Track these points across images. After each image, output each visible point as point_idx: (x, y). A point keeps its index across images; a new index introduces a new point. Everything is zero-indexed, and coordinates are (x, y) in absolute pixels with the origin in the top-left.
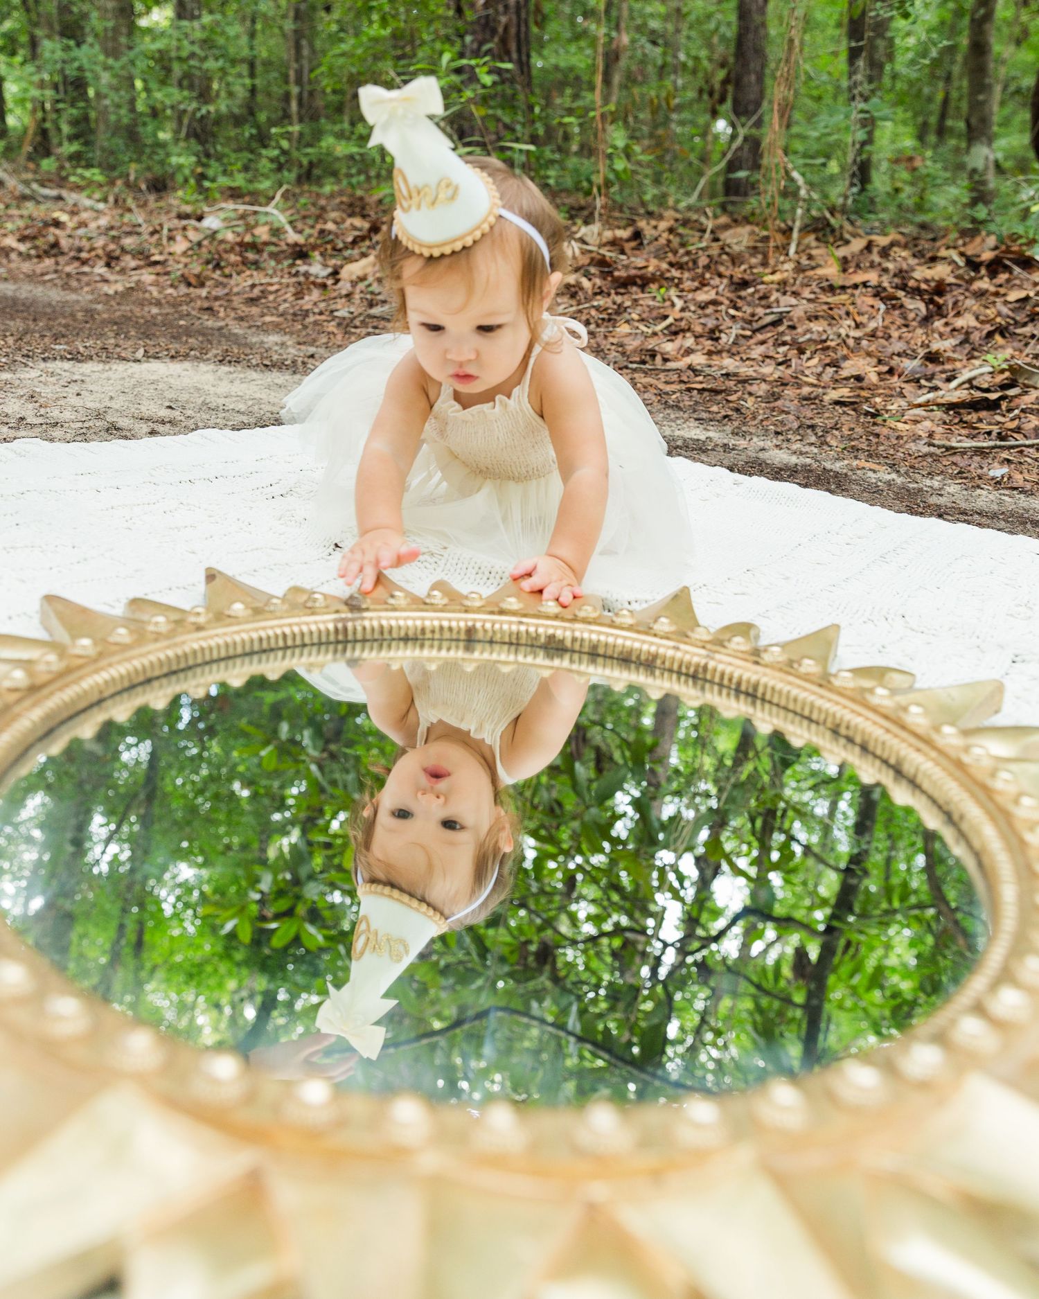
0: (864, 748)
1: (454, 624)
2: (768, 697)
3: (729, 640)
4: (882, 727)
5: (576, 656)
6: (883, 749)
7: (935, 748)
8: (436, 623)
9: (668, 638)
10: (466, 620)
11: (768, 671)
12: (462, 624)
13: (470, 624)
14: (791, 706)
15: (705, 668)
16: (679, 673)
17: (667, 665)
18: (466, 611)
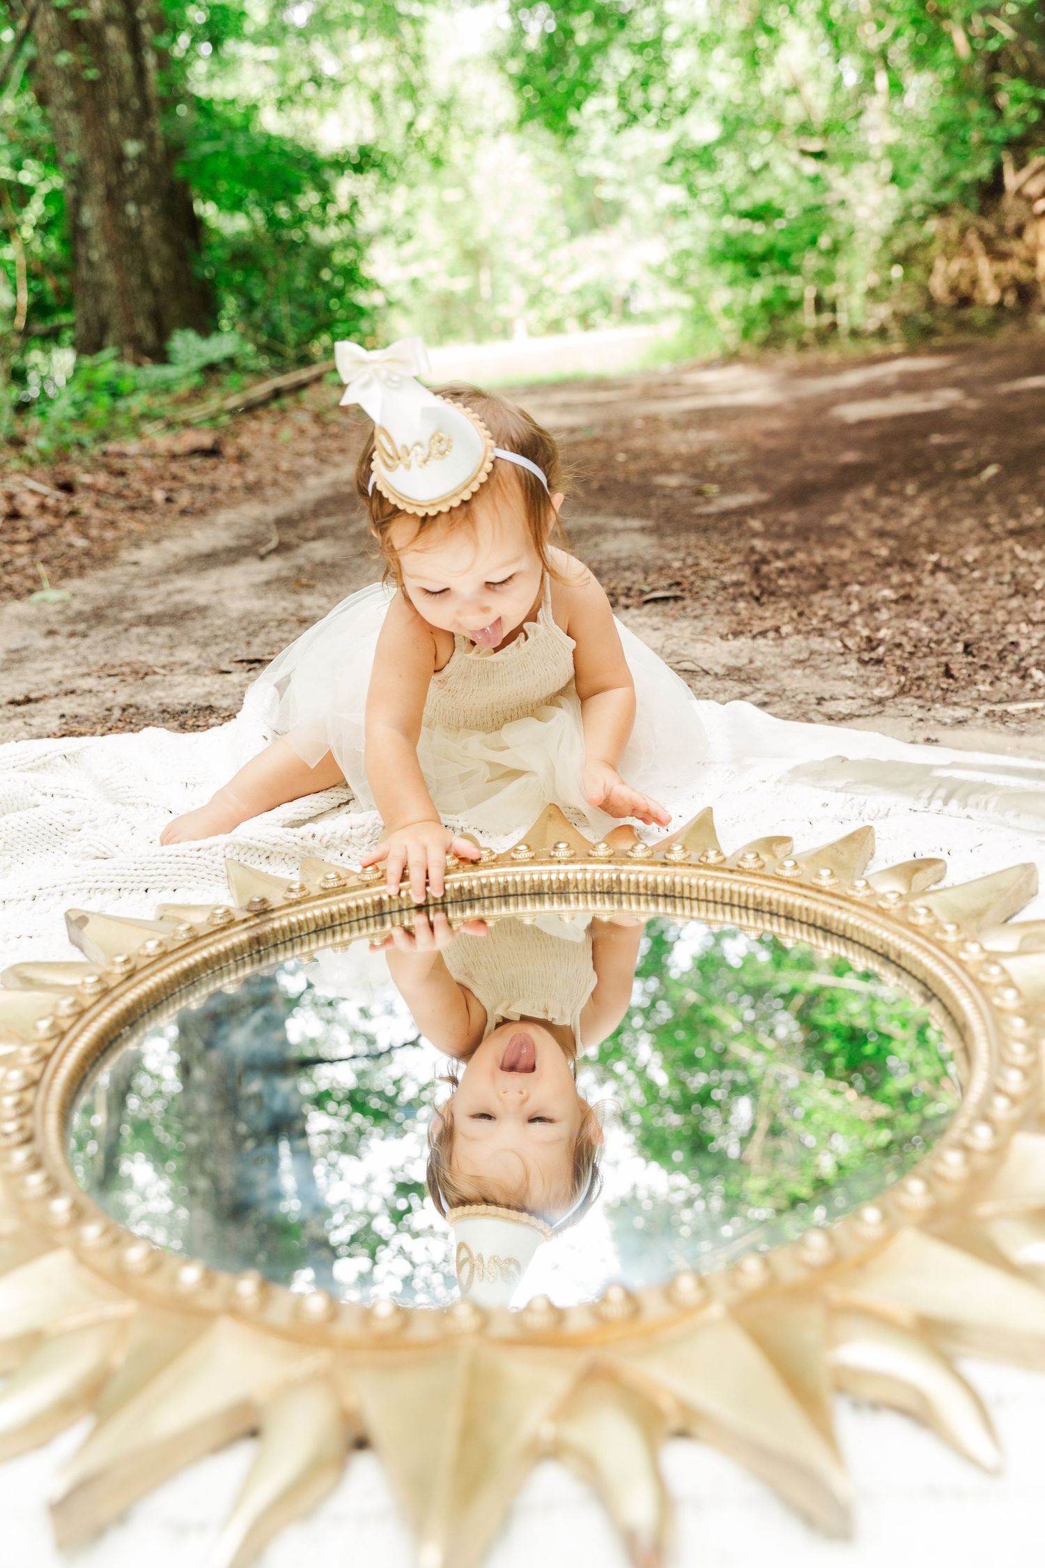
0: (789, 918)
1: (361, 902)
2: (686, 894)
3: (632, 850)
4: (800, 895)
5: (487, 902)
6: (808, 916)
7: (854, 903)
8: (343, 906)
9: (572, 862)
10: (371, 895)
11: (678, 870)
12: (369, 900)
13: (376, 898)
14: (711, 897)
15: (619, 881)
16: (594, 893)
17: (581, 888)
18: (368, 886)
